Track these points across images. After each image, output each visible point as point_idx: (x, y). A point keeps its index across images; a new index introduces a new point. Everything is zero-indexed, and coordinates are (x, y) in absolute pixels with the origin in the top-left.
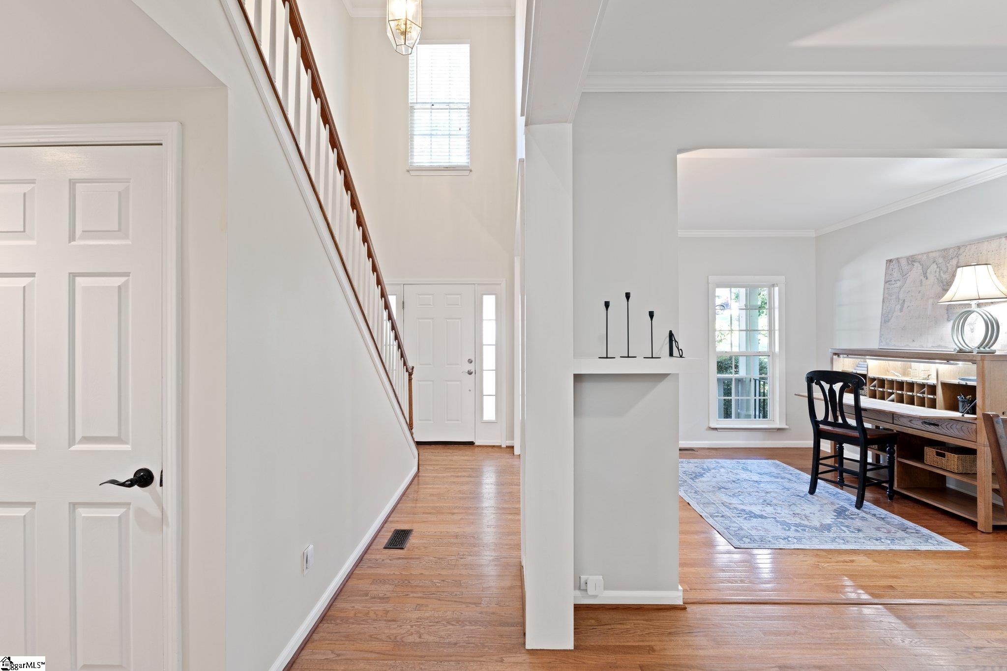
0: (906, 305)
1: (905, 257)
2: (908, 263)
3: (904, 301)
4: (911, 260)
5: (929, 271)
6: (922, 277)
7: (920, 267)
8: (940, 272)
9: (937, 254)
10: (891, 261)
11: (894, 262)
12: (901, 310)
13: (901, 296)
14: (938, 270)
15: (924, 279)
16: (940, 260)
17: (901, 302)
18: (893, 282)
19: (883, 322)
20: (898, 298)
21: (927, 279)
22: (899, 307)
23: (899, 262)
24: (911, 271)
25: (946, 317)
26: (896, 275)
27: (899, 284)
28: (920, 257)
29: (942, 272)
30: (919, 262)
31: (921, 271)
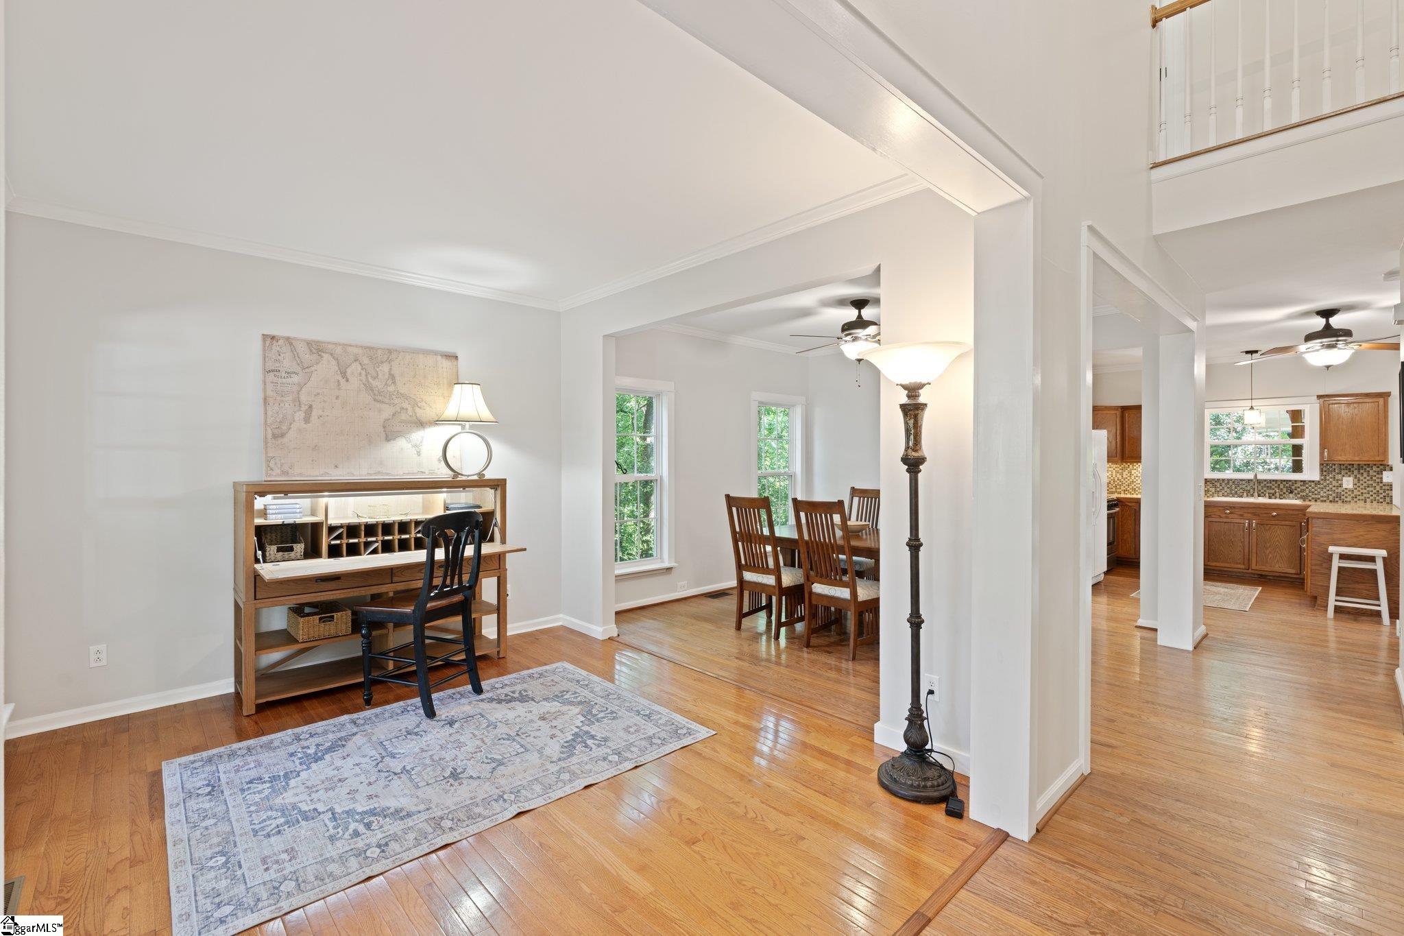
0: (315, 413)
1: (305, 340)
2: (311, 351)
3: (311, 407)
4: (317, 348)
5: (349, 371)
6: (340, 378)
7: (334, 363)
8: (366, 375)
9: (360, 351)
10: (273, 338)
11: (281, 342)
12: (307, 420)
13: (303, 398)
14: (364, 373)
15: (343, 381)
16: (366, 361)
17: (304, 408)
18: (283, 375)
19: (270, 436)
20: (298, 402)
21: (347, 381)
22: (300, 415)
23: (291, 344)
24: (317, 363)
25: (383, 435)
26: (287, 363)
27: (295, 379)
28: (330, 346)
29: (369, 376)
30: (332, 354)
31: (337, 368)
